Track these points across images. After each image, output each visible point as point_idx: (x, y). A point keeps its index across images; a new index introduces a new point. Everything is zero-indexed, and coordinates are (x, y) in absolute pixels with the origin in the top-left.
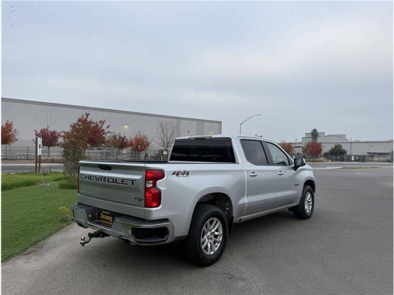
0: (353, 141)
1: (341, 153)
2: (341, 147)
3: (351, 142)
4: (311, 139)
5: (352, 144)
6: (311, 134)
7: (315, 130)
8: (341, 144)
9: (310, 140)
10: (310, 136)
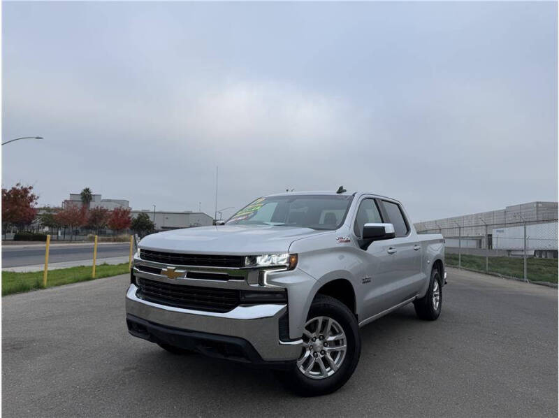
0: (157, 211)
1: (147, 227)
2: (148, 217)
3: (155, 213)
4: (81, 203)
5: (156, 215)
6: (81, 196)
7: (87, 190)
8: (149, 215)
9: (80, 205)
10: (79, 198)
